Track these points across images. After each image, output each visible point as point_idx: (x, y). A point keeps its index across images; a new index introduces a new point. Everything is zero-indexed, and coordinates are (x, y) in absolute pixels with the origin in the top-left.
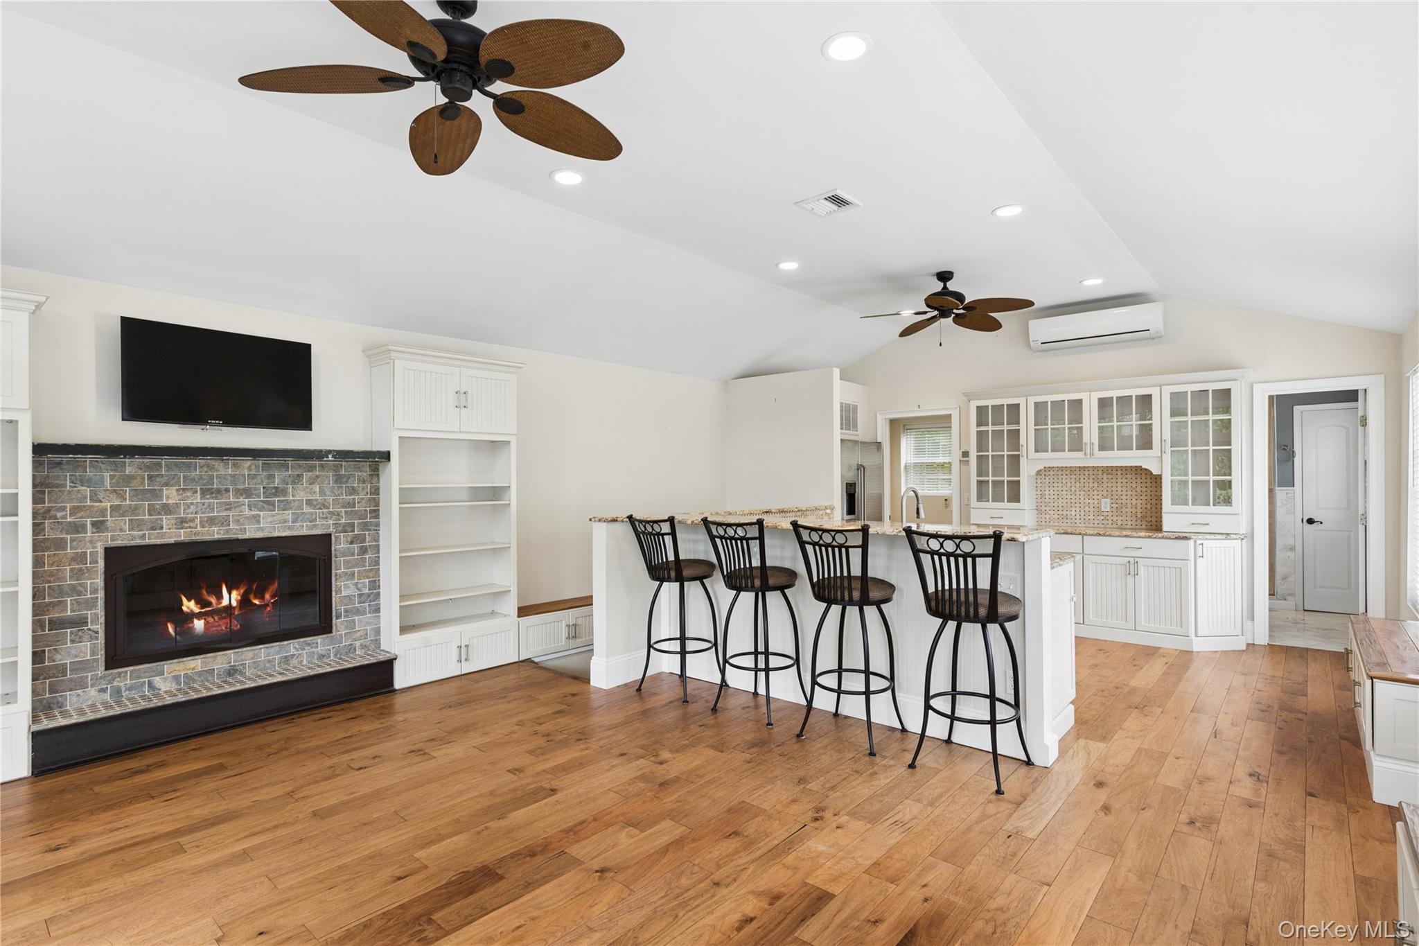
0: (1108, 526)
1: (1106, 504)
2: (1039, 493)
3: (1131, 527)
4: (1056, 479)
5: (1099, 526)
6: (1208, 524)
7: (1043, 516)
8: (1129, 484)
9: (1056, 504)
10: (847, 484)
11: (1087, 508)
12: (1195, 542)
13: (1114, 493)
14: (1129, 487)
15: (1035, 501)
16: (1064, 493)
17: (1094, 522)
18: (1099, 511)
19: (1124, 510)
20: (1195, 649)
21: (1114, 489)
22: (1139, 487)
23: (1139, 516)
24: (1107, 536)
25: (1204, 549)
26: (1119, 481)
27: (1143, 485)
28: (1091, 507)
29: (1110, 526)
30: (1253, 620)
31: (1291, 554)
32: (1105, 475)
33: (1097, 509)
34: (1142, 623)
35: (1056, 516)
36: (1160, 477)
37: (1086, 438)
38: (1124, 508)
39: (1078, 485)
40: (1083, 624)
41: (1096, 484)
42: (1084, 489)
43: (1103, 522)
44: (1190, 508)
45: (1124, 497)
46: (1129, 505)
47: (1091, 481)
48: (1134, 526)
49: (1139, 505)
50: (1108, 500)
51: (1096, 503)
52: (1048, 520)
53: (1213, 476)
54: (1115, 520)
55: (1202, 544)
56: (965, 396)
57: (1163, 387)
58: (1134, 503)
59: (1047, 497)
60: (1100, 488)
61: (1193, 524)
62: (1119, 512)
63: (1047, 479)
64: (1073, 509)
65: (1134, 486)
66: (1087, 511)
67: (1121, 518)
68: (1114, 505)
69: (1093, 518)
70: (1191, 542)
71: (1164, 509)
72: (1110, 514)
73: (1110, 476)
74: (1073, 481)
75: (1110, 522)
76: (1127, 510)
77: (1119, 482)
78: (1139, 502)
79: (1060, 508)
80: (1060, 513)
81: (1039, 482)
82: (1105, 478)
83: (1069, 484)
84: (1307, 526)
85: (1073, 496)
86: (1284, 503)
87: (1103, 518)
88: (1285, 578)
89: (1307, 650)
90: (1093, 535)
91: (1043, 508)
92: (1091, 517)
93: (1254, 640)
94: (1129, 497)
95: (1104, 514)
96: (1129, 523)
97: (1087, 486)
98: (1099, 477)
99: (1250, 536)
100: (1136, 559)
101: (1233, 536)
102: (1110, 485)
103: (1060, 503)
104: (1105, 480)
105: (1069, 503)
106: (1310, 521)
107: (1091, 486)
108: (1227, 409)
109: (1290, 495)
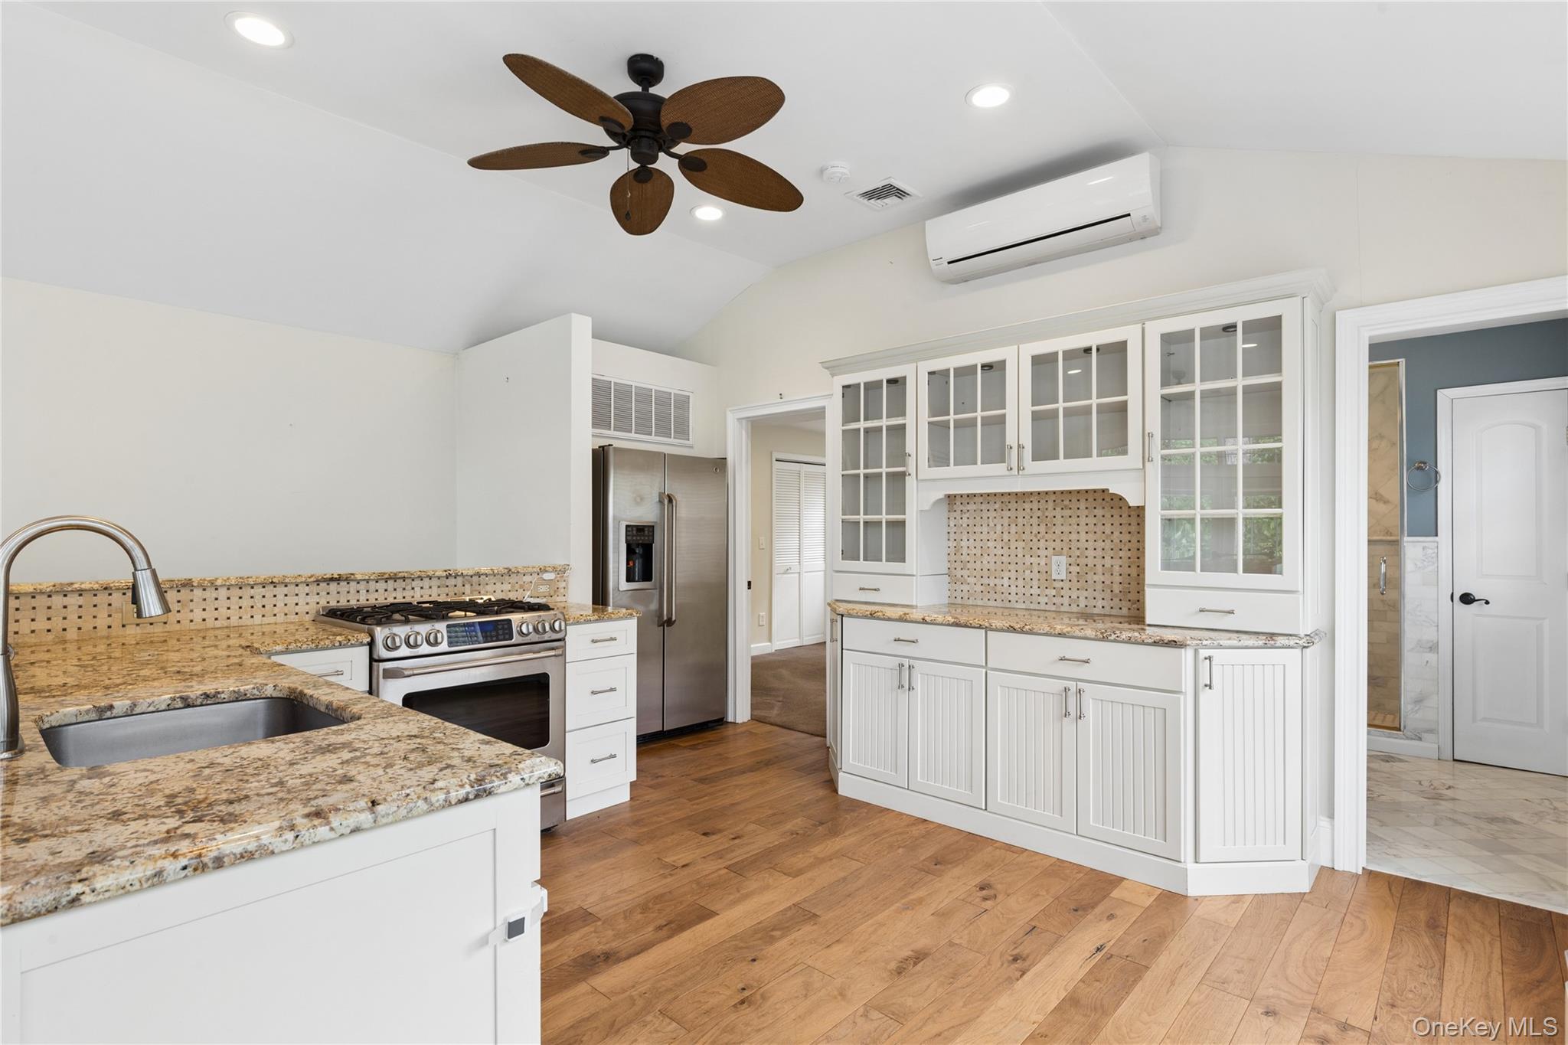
0: (1063, 609)
1: (1059, 567)
2: (952, 544)
3: (1102, 612)
4: (978, 518)
5: (1047, 608)
6: (1231, 612)
7: (959, 587)
8: (1100, 526)
9: (978, 566)
10: (627, 526)
11: (1028, 572)
12: (1196, 651)
13: (1074, 545)
14: (1099, 533)
15: (946, 558)
16: (991, 544)
17: (1040, 599)
18: (1047, 579)
19: (1090, 577)
20: (1192, 892)
21: (1074, 537)
22: (1117, 533)
23: (1117, 591)
24: (1027, 633)
25: (1214, 667)
26: (1083, 520)
27: (1125, 529)
28: (1035, 570)
29: (1065, 608)
30: (1331, 816)
31: (1431, 657)
32: (1058, 509)
33: (1045, 576)
34: (1091, 821)
35: (979, 588)
36: (1140, 511)
37: (1011, 439)
38: (1091, 574)
39: (1013, 529)
40: (986, 809)
41: (1042, 529)
42: (1024, 537)
43: (1055, 600)
44: (1198, 577)
45: (1090, 553)
46: (1099, 568)
47: (1035, 521)
48: (1107, 611)
49: (1116, 568)
50: (1063, 559)
51: (1043, 563)
52: (965, 595)
53: (1244, 507)
54: (1074, 596)
55: (1210, 658)
56: (827, 368)
57: (1147, 324)
58: (1108, 565)
59: (965, 551)
60: (1048, 536)
61: (1202, 611)
62: (1082, 581)
63: (965, 519)
64: (1006, 575)
65: (1108, 532)
66: (1028, 579)
67: (1086, 594)
68: (1072, 569)
69: (1038, 591)
70: (1187, 655)
71: (1149, 578)
72: (1066, 585)
73: (1067, 513)
74: (1006, 521)
75: (1066, 601)
76: (1096, 578)
77: (1082, 523)
78: (1117, 562)
79: (985, 573)
80: (985, 581)
81: (952, 525)
82: (1058, 517)
83: (999, 527)
84: (1460, 607)
85: (1005, 551)
86: (1419, 564)
87: (1054, 592)
88: (1419, 701)
89: (1448, 894)
90: (1002, 630)
91: (959, 573)
92: (1035, 591)
93: (1333, 861)
94: (1099, 553)
95: (1056, 584)
96: (1100, 603)
97: (1028, 532)
98: (1049, 513)
99: (1329, 636)
100: (1081, 685)
101: (1281, 641)
102: (1066, 529)
103: (985, 562)
104: (1058, 520)
105: (999, 563)
106: (1467, 599)
107: (1035, 532)
108: (1275, 364)
109: (1430, 551)
